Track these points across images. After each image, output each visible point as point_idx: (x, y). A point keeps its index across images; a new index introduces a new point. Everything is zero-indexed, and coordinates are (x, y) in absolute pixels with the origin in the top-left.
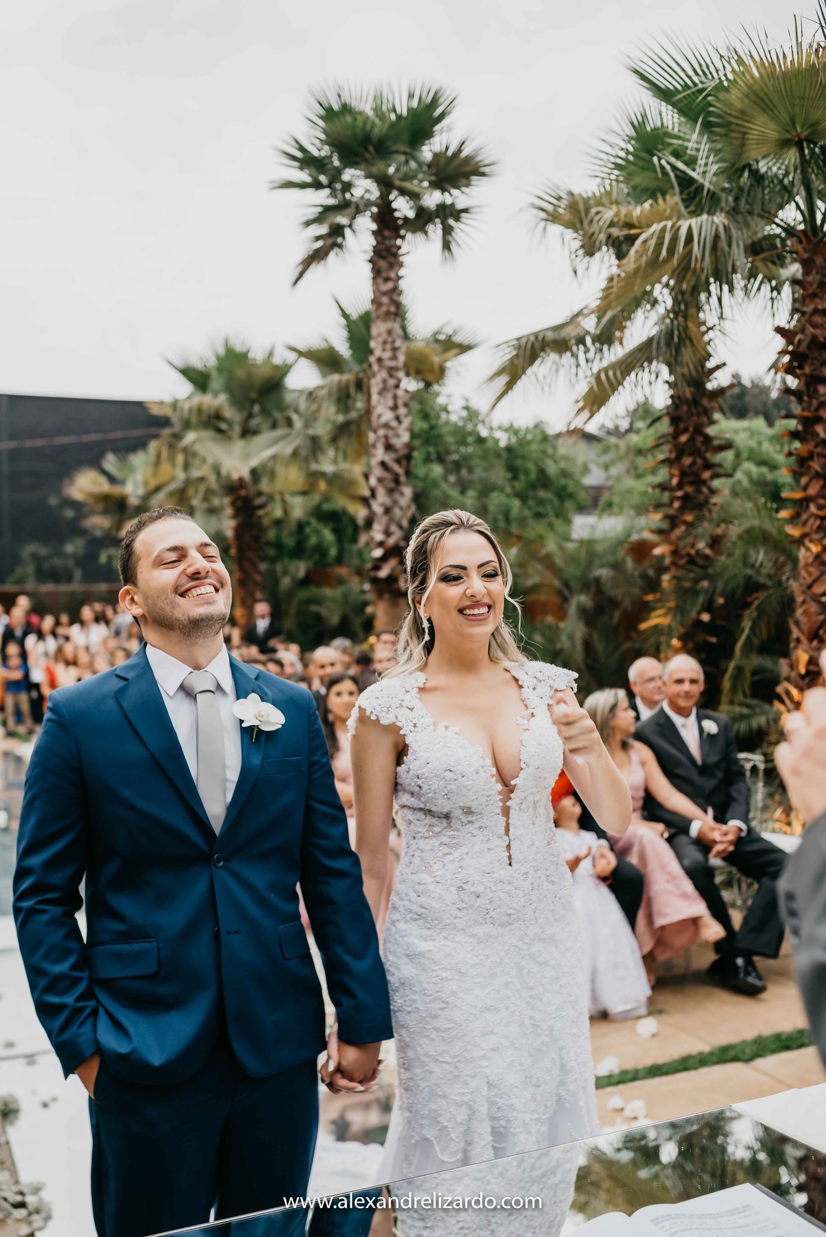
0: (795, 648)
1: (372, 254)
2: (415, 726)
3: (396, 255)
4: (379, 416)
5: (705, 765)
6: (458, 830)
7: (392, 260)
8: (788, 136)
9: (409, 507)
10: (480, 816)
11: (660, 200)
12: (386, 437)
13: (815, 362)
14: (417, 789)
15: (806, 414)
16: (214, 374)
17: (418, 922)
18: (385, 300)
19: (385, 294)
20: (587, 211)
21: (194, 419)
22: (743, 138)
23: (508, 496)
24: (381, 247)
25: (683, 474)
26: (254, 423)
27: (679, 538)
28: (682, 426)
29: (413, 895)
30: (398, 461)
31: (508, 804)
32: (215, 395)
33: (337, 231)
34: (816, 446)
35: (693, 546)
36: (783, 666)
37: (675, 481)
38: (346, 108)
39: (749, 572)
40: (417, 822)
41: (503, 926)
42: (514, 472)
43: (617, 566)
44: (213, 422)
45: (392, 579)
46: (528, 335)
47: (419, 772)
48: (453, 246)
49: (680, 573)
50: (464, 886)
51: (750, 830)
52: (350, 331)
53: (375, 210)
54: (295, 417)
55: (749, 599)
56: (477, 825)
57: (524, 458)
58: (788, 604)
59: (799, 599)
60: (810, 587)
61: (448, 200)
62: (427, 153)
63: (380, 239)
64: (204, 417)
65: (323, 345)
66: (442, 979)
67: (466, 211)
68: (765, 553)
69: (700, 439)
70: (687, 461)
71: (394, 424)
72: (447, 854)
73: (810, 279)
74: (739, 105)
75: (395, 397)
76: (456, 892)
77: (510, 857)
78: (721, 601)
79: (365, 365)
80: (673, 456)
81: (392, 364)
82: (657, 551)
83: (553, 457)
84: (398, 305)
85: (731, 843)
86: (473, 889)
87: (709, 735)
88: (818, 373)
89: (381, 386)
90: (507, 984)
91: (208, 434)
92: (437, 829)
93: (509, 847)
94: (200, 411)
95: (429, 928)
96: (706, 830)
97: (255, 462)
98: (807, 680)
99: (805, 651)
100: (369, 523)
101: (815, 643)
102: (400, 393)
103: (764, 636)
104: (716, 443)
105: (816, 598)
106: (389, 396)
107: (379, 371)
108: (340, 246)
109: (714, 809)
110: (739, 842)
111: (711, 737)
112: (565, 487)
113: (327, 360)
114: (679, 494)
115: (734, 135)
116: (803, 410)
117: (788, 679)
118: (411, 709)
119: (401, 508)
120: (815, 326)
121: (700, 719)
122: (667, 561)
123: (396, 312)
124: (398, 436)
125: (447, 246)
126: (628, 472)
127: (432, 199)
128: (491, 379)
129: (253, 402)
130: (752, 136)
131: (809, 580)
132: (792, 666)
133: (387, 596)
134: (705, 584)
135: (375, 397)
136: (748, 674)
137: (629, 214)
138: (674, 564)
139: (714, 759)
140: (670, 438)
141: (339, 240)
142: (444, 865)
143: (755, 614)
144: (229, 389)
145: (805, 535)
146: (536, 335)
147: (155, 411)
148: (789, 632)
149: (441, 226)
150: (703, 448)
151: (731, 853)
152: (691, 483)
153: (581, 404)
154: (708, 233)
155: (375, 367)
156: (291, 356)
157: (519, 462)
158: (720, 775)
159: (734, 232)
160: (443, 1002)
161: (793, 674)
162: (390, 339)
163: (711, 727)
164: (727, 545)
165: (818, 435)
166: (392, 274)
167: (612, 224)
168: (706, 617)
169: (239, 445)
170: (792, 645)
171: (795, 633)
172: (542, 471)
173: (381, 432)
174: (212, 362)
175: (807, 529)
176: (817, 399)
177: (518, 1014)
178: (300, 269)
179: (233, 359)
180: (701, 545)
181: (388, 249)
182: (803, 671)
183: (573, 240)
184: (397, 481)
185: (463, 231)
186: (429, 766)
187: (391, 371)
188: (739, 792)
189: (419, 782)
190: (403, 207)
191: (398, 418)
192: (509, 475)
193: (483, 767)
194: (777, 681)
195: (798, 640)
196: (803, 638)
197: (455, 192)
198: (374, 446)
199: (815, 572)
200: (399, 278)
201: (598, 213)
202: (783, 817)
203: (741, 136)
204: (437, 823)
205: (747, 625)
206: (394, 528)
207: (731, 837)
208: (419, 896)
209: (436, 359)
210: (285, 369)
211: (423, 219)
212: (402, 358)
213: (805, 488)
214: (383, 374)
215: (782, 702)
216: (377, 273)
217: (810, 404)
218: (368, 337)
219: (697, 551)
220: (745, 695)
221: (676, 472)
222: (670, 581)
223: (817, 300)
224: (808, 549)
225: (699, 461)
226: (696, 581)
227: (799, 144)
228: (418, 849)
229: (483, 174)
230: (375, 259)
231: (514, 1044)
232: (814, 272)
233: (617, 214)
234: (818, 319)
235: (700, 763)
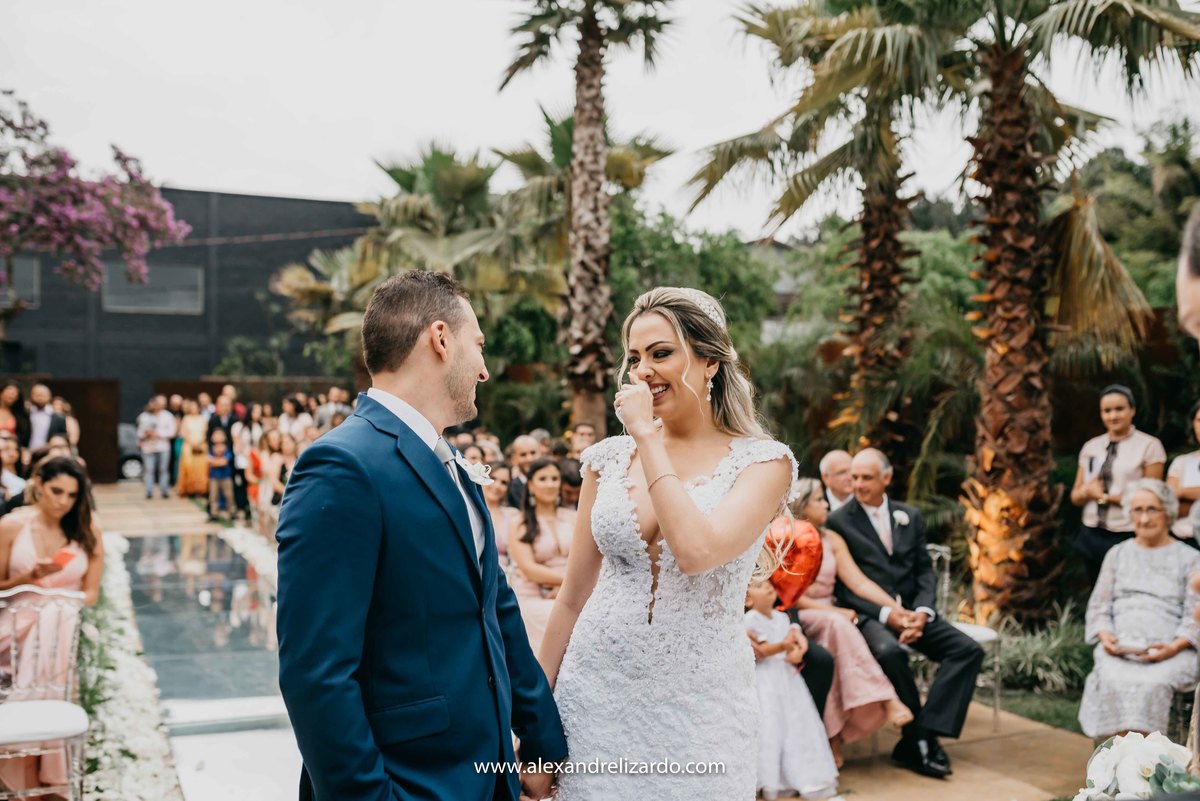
0: (981, 445)
1: (577, 62)
3: (599, 64)
4: (580, 218)
5: (896, 553)
7: (595, 67)
9: (607, 306)
11: (856, 13)
12: (586, 238)
13: (1004, 170)
15: (995, 220)
16: (421, 175)
18: (588, 106)
19: (588, 100)
20: (786, 21)
21: (400, 218)
24: (584, 55)
25: (873, 278)
26: (458, 222)
27: (869, 340)
28: (873, 231)
30: (597, 261)
31: (658, 564)
32: (421, 194)
33: (542, 39)
34: (1004, 250)
35: (882, 347)
36: (969, 464)
37: (865, 285)
39: (937, 373)
42: (707, 277)
43: (808, 366)
44: (419, 221)
45: (589, 375)
46: (727, 142)
48: (655, 56)
49: (869, 373)
51: (937, 616)
52: (553, 136)
53: (579, 20)
54: (497, 218)
55: (936, 399)
57: (717, 264)
58: (974, 404)
59: (985, 398)
60: (996, 386)
61: (650, 12)
63: (585, 48)
64: (410, 215)
65: (527, 150)
67: (667, 23)
68: (951, 355)
69: (889, 245)
70: (877, 265)
71: (594, 225)
73: (999, 91)
75: (596, 200)
77: (650, 615)
78: (908, 401)
79: (567, 169)
80: (864, 260)
81: (592, 167)
82: (847, 352)
83: (746, 264)
84: (601, 111)
85: (918, 628)
87: (900, 525)
88: (1006, 181)
89: (582, 189)
91: (412, 232)
93: (652, 604)
94: (406, 209)
96: (895, 617)
97: (458, 259)
98: (992, 477)
99: (991, 448)
100: (567, 323)
101: (1000, 441)
102: (600, 195)
103: (951, 434)
104: (906, 248)
105: (1002, 398)
106: (590, 198)
107: (581, 173)
108: (545, 54)
109: (902, 597)
110: (926, 627)
111: (902, 528)
112: (756, 293)
113: (530, 164)
114: (870, 296)
116: (992, 216)
117: (974, 475)
119: (599, 307)
120: (1004, 136)
121: (891, 510)
122: (857, 361)
123: (598, 118)
124: (597, 237)
125: (648, 56)
126: (817, 279)
127: (636, 11)
128: (690, 183)
129: (457, 203)
131: (995, 380)
132: (978, 463)
133: (583, 391)
134: (893, 384)
135: (576, 199)
136: (934, 471)
137: (825, 27)
138: (863, 364)
139: (904, 549)
140: (861, 244)
141: (544, 48)
143: (941, 413)
144: (435, 189)
145: (991, 337)
146: (734, 141)
147: (363, 210)
148: (974, 430)
149: (643, 37)
150: (893, 254)
151: (919, 638)
152: (881, 287)
153: (777, 207)
154: (901, 42)
155: (577, 170)
156: (495, 159)
157: (712, 268)
158: (910, 564)
159: (927, 43)
161: (979, 471)
162: (592, 144)
163: (902, 517)
164: (915, 347)
165: (1004, 240)
166: (595, 82)
167: (809, 35)
168: (893, 416)
169: (443, 243)
170: (978, 442)
171: (981, 431)
172: (734, 277)
173: (582, 233)
174: (419, 163)
175: (994, 331)
176: (1006, 206)
178: (507, 74)
179: (439, 161)
180: (890, 347)
181: (592, 58)
182: (988, 467)
183: (770, 51)
184: (596, 281)
185: (662, 40)
187: (593, 175)
188: (928, 582)
190: (607, 18)
191: (598, 220)
192: (703, 280)
194: (962, 478)
195: (984, 438)
196: (989, 437)
197: (657, 4)
198: (574, 246)
199: (1001, 372)
200: (601, 85)
201: (795, 24)
202: (967, 609)
205: (933, 423)
206: (592, 326)
207: (918, 623)
209: (636, 166)
210: (489, 172)
211: (626, 29)
212: (603, 162)
213: (992, 291)
214: (585, 177)
215: (967, 497)
216: (581, 80)
217: (998, 211)
218: (571, 140)
219: (887, 353)
220: (930, 490)
221: (866, 275)
222: (859, 381)
223: (1007, 112)
224: (994, 350)
225: (889, 267)
226: (885, 381)
230: (580, 67)
232: (1003, 85)
233: (814, 26)
234: (1007, 130)
235: (890, 552)
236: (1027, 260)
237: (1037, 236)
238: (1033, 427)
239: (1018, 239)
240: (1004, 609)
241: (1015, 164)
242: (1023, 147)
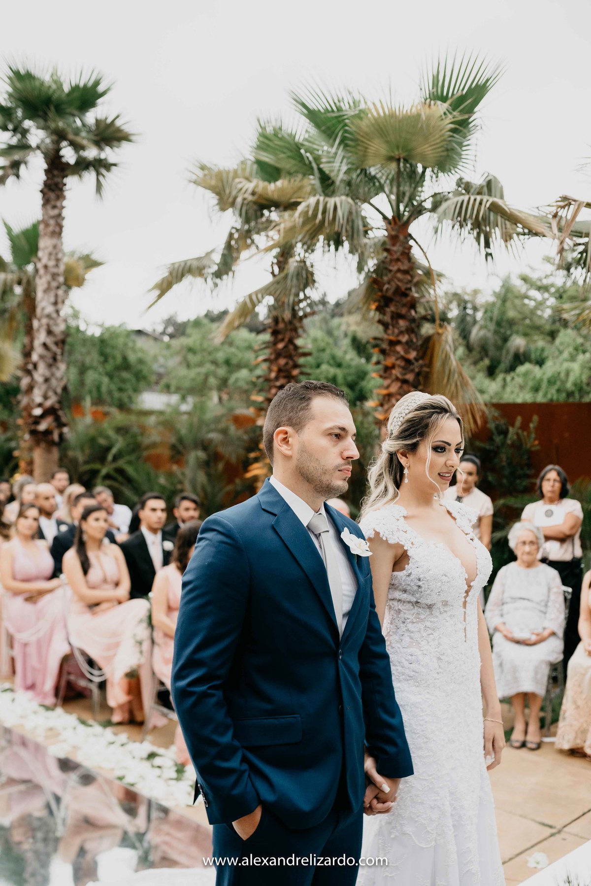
1: (43, 186)
2: (412, 544)
3: (61, 190)
4: (43, 309)
6: (437, 617)
7: (58, 193)
8: (393, 154)
9: (62, 378)
10: (451, 607)
12: (48, 325)
13: (398, 304)
14: (416, 588)
15: (390, 338)
17: (409, 682)
18: (52, 222)
19: (53, 217)
20: (228, 180)
22: (365, 152)
23: (100, 374)
24: (49, 182)
25: (279, 370)
28: (280, 337)
29: (406, 664)
30: (56, 344)
31: (467, 599)
33: (15, 165)
34: (397, 359)
37: (273, 375)
38: (29, 76)
40: (406, 612)
42: (105, 357)
43: (225, 432)
45: (48, 432)
46: (181, 262)
47: (421, 576)
48: (103, 191)
50: (442, 657)
52: (13, 242)
56: (449, 614)
57: (113, 347)
61: (103, 155)
62: (91, 117)
63: (50, 176)
66: (426, 722)
67: (115, 165)
69: (291, 347)
70: (282, 361)
71: (54, 315)
72: (430, 634)
73: (395, 248)
74: (366, 129)
75: (56, 296)
76: (436, 661)
77: (465, 636)
80: (273, 357)
81: (55, 270)
82: (258, 423)
83: (134, 350)
84: (61, 227)
88: (399, 311)
89: (45, 286)
92: (422, 617)
93: (465, 628)
95: (418, 686)
100: (30, 388)
102: (60, 292)
104: (301, 351)
106: (52, 294)
107: (45, 274)
108: (17, 176)
112: (141, 371)
115: (360, 148)
116: (388, 335)
118: (406, 532)
119: (57, 379)
120: (399, 280)
123: (57, 233)
124: (56, 325)
125: (99, 190)
126: (181, 363)
127: (91, 153)
128: (150, 290)
130: (371, 150)
133: (43, 445)
135: (40, 294)
137: (265, 188)
140: (271, 345)
141: (16, 171)
142: (428, 642)
146: (186, 262)
149: (95, 174)
150: (293, 354)
152: (285, 377)
155: (42, 271)
157: (108, 350)
160: (426, 738)
162: (54, 252)
165: (398, 353)
166: (58, 204)
167: (253, 193)
172: (125, 358)
173: (44, 321)
176: (398, 329)
181: (56, 185)
183: (212, 199)
184: (55, 359)
185: (110, 178)
186: (431, 572)
187: (54, 276)
189: (420, 583)
190: (69, 155)
191: (58, 311)
192: (102, 359)
193: (462, 573)
197: (108, 149)
198: (38, 330)
200: (63, 207)
201: (240, 183)
203: (363, 149)
204: (422, 612)
206: (50, 394)
208: (411, 664)
209: (80, 271)
211: (82, 165)
212: (62, 268)
213: (388, 387)
214: (48, 277)
216: (46, 202)
217: (393, 332)
218: (36, 248)
221: (275, 368)
223: (399, 263)
225: (291, 363)
227: (398, 160)
228: (408, 630)
229: (129, 140)
230: (46, 190)
232: (398, 244)
233: (256, 187)
234: (399, 275)
236: (412, 367)
237: (418, 351)
239: (407, 352)
241: (405, 300)
242: (410, 289)
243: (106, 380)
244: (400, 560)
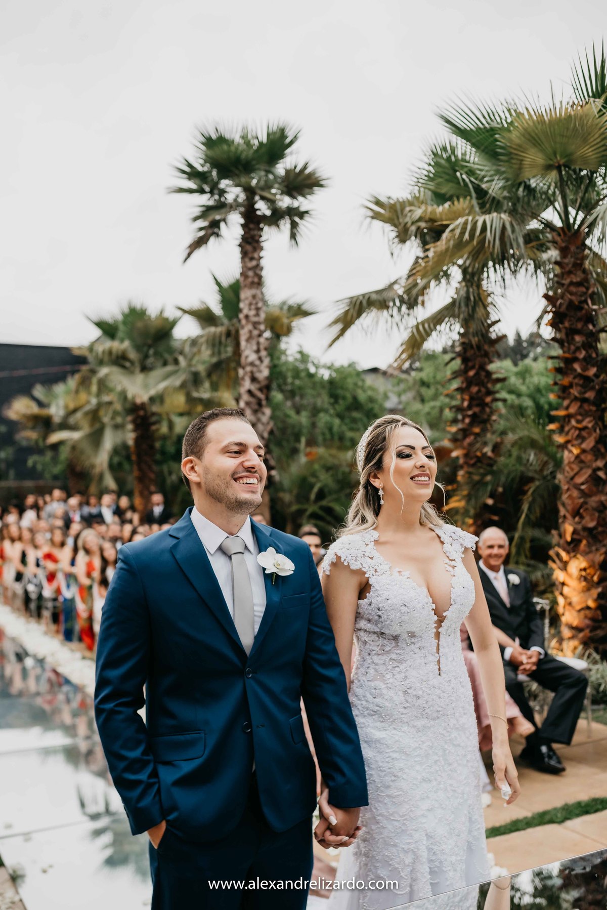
0: (563, 522)
1: (241, 240)
2: (375, 571)
3: (258, 242)
4: (247, 357)
5: (512, 606)
6: (403, 649)
7: (256, 245)
8: (551, 163)
9: (268, 423)
10: (420, 639)
11: (456, 203)
12: (252, 372)
13: (572, 319)
14: (377, 618)
15: (567, 355)
16: (122, 327)
17: (374, 717)
18: (251, 273)
19: (250, 269)
20: (402, 210)
21: (106, 359)
22: (521, 164)
23: (331, 416)
24: (247, 236)
25: (472, 399)
26: (150, 360)
27: (471, 445)
28: (470, 364)
29: (370, 697)
30: (261, 390)
31: (440, 630)
32: (122, 341)
33: (215, 224)
34: (574, 378)
35: (480, 450)
36: (554, 538)
37: (466, 404)
38: (222, 140)
39: (522, 468)
40: (372, 643)
41: (434, 719)
42: (335, 397)
44: (119, 360)
47: (381, 606)
48: (298, 238)
49: (471, 470)
50: (409, 691)
51: (546, 654)
52: (222, 296)
53: (242, 209)
54: (181, 359)
55: (526, 488)
56: (417, 645)
57: (342, 388)
58: (555, 491)
59: (565, 487)
60: (572, 478)
61: (296, 204)
62: (280, 169)
63: (247, 230)
64: (114, 356)
65: (203, 307)
66: (393, 759)
67: (308, 212)
68: (535, 454)
69: (483, 374)
70: (475, 389)
71: (257, 362)
72: (396, 667)
73: (566, 261)
74: (517, 141)
75: (258, 343)
76: (403, 695)
77: (439, 669)
78: (500, 489)
79: (235, 321)
80: (464, 385)
81: (255, 319)
82: (454, 454)
83: (363, 388)
84: (260, 277)
85: (534, 664)
86: (415, 693)
87: (513, 585)
88: (573, 327)
89: (247, 335)
90: (436, 762)
91: (115, 370)
92: (387, 649)
93: (439, 661)
94: (110, 352)
95: (382, 722)
96: (517, 655)
97: (153, 392)
98: (572, 546)
99: (570, 524)
101: (577, 519)
102: (262, 340)
103: (538, 514)
104: (495, 376)
105: (577, 487)
106: (254, 342)
107: (247, 324)
108: (218, 235)
109: (519, 638)
110: (540, 663)
111: (515, 586)
112: (370, 408)
113: (205, 317)
114: (470, 413)
115: (514, 161)
116: (564, 352)
117: (559, 545)
118: (373, 559)
119: (263, 424)
120: (571, 294)
121: (506, 573)
122: (461, 461)
123: (258, 282)
124: (260, 371)
125: (293, 236)
126: (414, 398)
127: (285, 202)
129: (150, 347)
130: (527, 162)
131: (572, 474)
132: (561, 536)
134: (489, 478)
135: (243, 343)
136: (528, 540)
137: (433, 212)
138: (466, 463)
139: (518, 602)
140: (461, 373)
141: (216, 230)
142: (394, 675)
143: (530, 499)
144: (130, 336)
145: (568, 442)
146: (363, 295)
147: (77, 353)
148: (557, 511)
149: (290, 221)
150: (486, 380)
151: (534, 671)
152: (478, 405)
153: (404, 347)
154: (497, 225)
155: (244, 322)
156: (179, 313)
157: (340, 392)
158: (523, 614)
159: (516, 227)
160: (394, 776)
161: (562, 542)
162: (254, 302)
163: (515, 579)
164: (504, 449)
165: (575, 370)
166: (256, 255)
167: (420, 219)
168: (490, 502)
169: (140, 378)
170: (560, 520)
171: (562, 511)
172: (355, 398)
173: (248, 369)
174: (120, 317)
175: (569, 437)
176: (574, 345)
177: (443, 783)
178: (188, 251)
179: (135, 315)
180: (488, 450)
181: (253, 237)
182: (569, 539)
183: (390, 232)
184: (260, 404)
185: (304, 225)
186: (389, 601)
187: (255, 325)
188: (537, 626)
189: (379, 613)
190: (262, 208)
191: (260, 359)
192: (332, 400)
193: (427, 604)
194: (550, 547)
195: (565, 517)
196: (568, 515)
197: (300, 198)
198: (243, 379)
199: (576, 468)
200: (260, 258)
201: (410, 211)
202: (557, 645)
203: (519, 162)
204: (387, 643)
205: (525, 507)
207: (534, 660)
208: (375, 698)
209: (285, 320)
210: (173, 323)
211: (276, 217)
212: (263, 315)
213: (567, 408)
214: (250, 327)
215: (554, 561)
216: (245, 254)
217: (569, 349)
218: (238, 300)
219: (485, 455)
220: (526, 557)
221: (467, 397)
222: (463, 476)
223: (572, 276)
224: (571, 452)
225: (483, 390)
226: (484, 475)
227: (559, 168)
228: (373, 662)
229: (321, 186)
230: (243, 244)
231: (441, 805)
232: (569, 256)
233: (425, 211)
234: (573, 289)
235: (508, 605)
236: (592, 384)
237: (598, 367)
238: (601, 508)
239: (585, 369)
240: (586, 644)
241: (579, 314)
242: (586, 302)
243: (337, 421)
244: (364, 589)
